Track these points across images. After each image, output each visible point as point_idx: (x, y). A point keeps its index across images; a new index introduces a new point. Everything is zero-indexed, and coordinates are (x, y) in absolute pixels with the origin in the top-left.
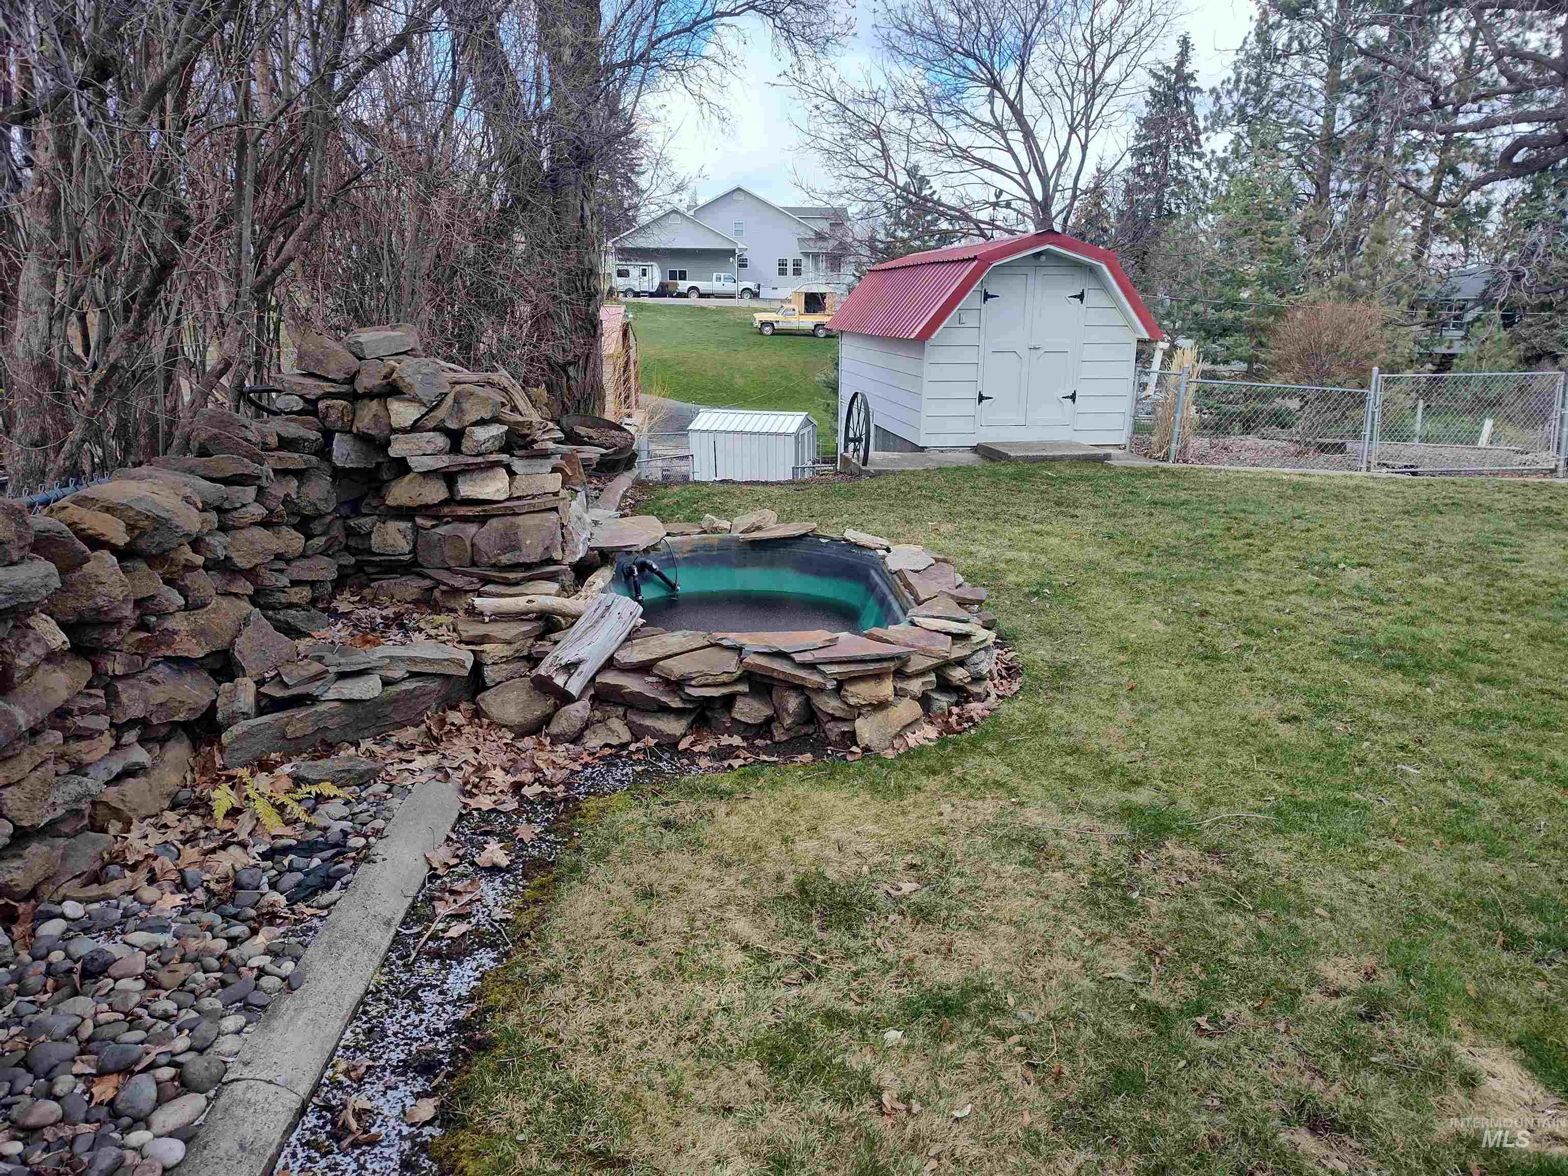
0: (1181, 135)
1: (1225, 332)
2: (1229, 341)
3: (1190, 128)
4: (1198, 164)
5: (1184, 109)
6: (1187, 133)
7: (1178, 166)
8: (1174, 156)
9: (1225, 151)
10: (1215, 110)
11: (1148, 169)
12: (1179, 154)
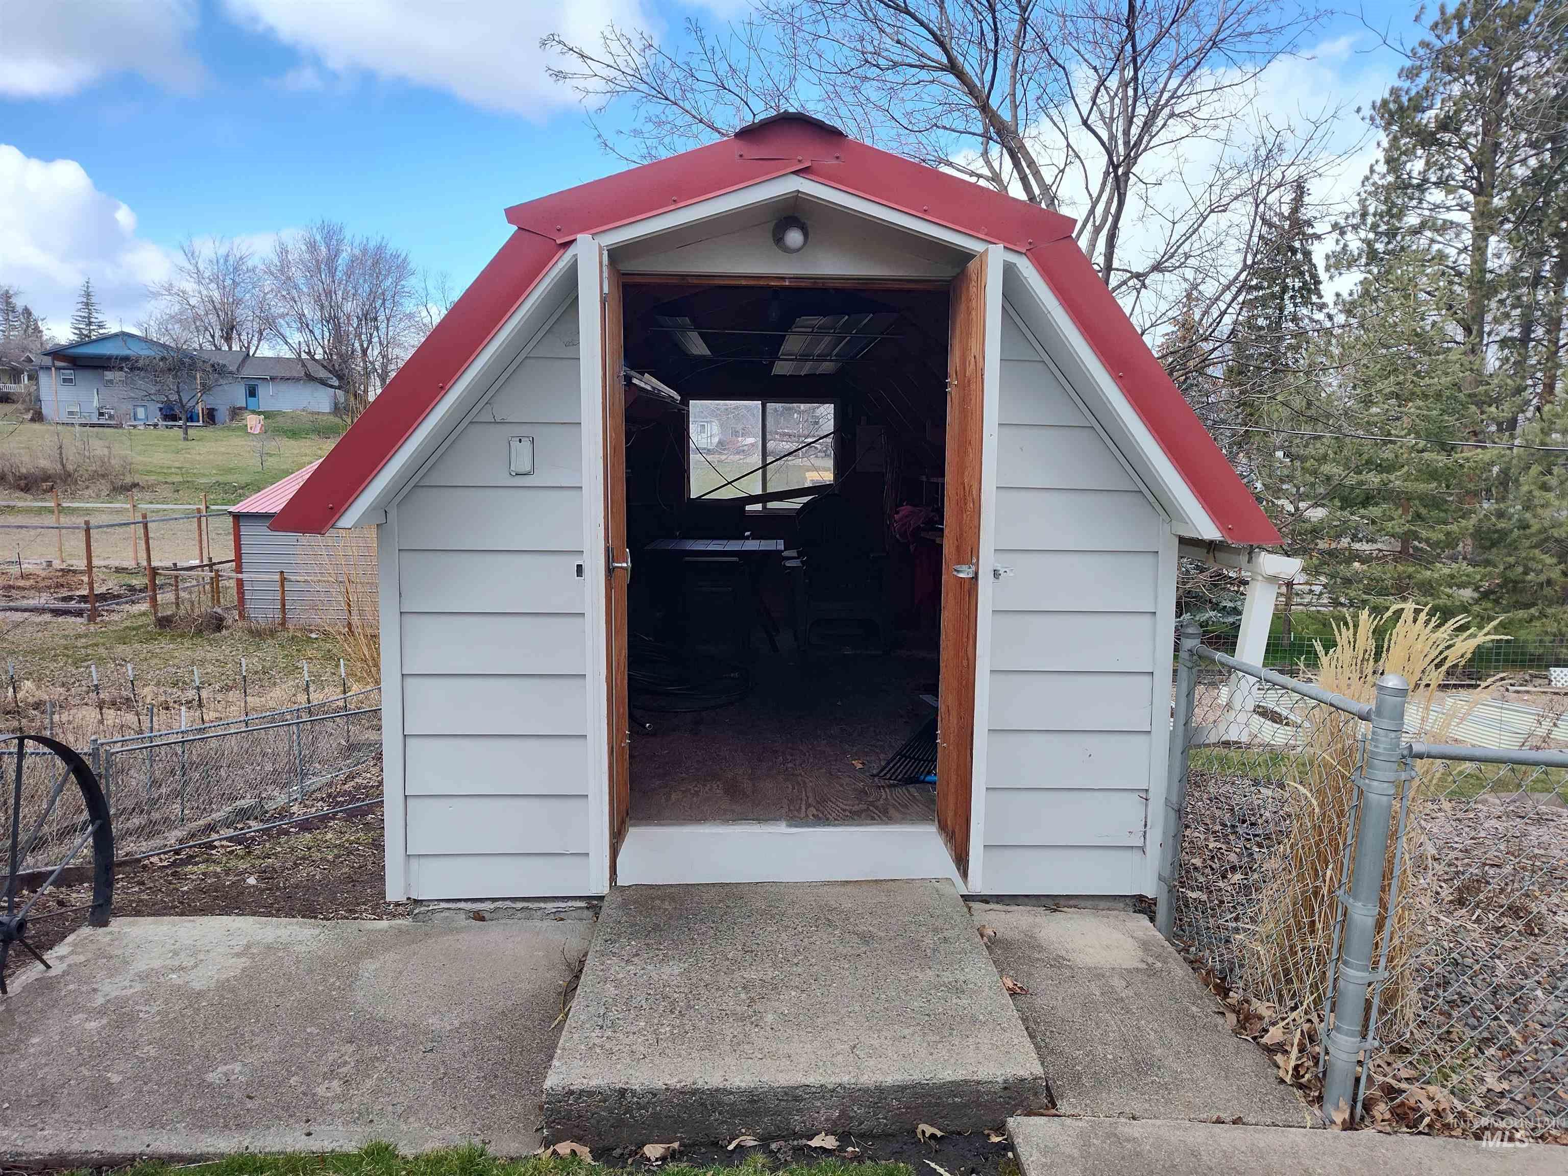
0: (1298, 284)
1: (1367, 500)
2: (1375, 511)
3: (1307, 277)
4: (1319, 316)
5: (1299, 256)
6: (1305, 283)
7: (1295, 319)
8: (1290, 308)
9: (1351, 295)
10: (1338, 248)
11: (1261, 322)
12: (1295, 305)
